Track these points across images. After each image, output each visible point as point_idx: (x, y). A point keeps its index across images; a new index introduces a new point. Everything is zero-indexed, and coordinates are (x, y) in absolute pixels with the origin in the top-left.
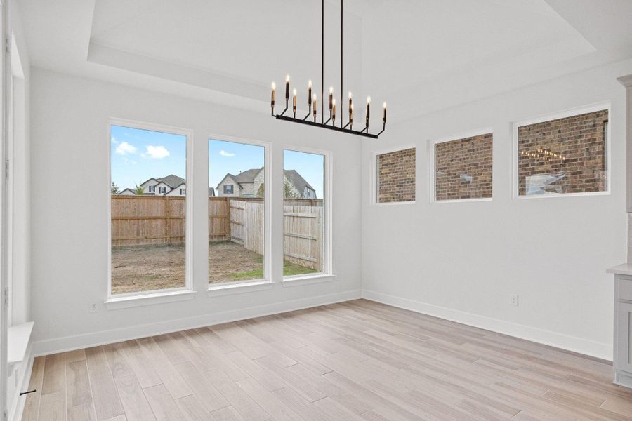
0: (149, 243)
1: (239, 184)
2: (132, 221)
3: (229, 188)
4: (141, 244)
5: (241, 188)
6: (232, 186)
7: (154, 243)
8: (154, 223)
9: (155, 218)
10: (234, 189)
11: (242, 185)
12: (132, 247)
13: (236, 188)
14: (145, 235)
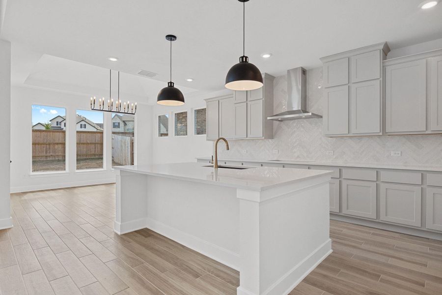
0: (53, 159)
1: (124, 121)
2: (43, 145)
3: (117, 124)
4: (48, 159)
5: (125, 124)
6: (119, 123)
7: (57, 159)
8: (56, 146)
9: (57, 144)
10: (121, 125)
11: (126, 122)
12: (43, 161)
13: (122, 124)
14: (51, 154)
